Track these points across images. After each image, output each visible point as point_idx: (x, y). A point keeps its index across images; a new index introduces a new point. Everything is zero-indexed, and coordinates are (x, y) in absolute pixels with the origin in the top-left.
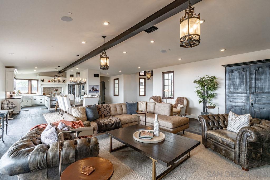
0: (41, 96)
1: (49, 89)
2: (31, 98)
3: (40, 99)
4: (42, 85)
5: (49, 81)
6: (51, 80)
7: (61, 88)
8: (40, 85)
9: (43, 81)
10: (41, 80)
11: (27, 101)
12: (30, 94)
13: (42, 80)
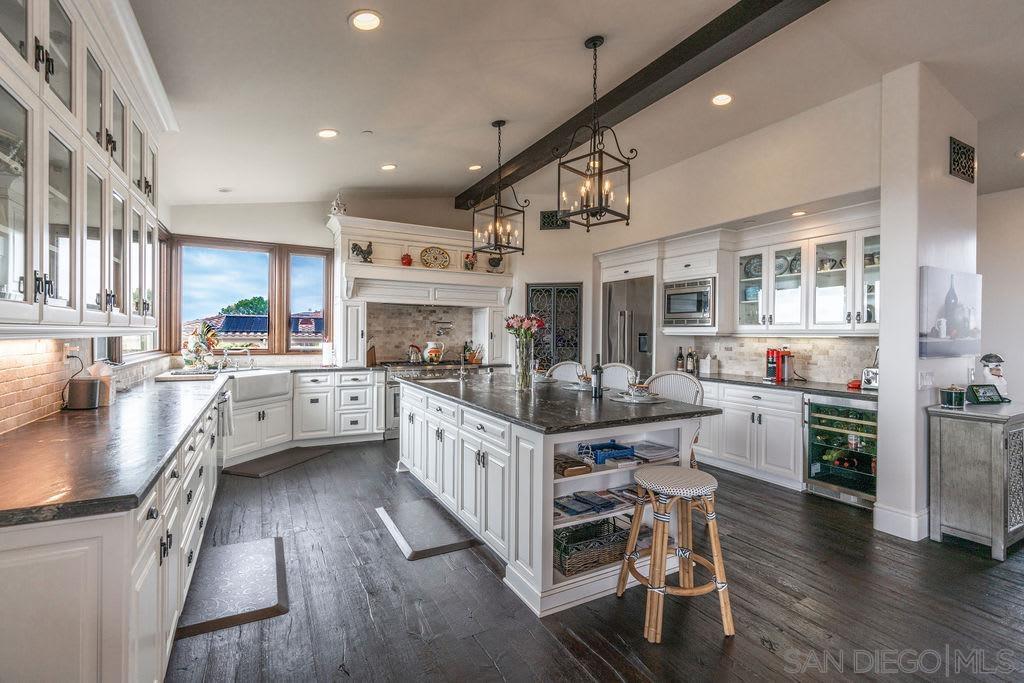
0: (356, 374)
1: (395, 322)
2: (288, 387)
3: (346, 394)
4: (359, 285)
5: (407, 261)
6: (415, 254)
7: (470, 311)
8: (351, 284)
9: (364, 253)
10: (356, 248)
11: (261, 416)
12: (280, 353)
13: (364, 248)
